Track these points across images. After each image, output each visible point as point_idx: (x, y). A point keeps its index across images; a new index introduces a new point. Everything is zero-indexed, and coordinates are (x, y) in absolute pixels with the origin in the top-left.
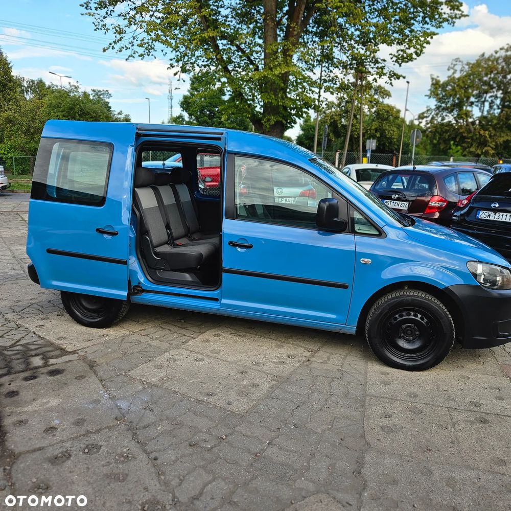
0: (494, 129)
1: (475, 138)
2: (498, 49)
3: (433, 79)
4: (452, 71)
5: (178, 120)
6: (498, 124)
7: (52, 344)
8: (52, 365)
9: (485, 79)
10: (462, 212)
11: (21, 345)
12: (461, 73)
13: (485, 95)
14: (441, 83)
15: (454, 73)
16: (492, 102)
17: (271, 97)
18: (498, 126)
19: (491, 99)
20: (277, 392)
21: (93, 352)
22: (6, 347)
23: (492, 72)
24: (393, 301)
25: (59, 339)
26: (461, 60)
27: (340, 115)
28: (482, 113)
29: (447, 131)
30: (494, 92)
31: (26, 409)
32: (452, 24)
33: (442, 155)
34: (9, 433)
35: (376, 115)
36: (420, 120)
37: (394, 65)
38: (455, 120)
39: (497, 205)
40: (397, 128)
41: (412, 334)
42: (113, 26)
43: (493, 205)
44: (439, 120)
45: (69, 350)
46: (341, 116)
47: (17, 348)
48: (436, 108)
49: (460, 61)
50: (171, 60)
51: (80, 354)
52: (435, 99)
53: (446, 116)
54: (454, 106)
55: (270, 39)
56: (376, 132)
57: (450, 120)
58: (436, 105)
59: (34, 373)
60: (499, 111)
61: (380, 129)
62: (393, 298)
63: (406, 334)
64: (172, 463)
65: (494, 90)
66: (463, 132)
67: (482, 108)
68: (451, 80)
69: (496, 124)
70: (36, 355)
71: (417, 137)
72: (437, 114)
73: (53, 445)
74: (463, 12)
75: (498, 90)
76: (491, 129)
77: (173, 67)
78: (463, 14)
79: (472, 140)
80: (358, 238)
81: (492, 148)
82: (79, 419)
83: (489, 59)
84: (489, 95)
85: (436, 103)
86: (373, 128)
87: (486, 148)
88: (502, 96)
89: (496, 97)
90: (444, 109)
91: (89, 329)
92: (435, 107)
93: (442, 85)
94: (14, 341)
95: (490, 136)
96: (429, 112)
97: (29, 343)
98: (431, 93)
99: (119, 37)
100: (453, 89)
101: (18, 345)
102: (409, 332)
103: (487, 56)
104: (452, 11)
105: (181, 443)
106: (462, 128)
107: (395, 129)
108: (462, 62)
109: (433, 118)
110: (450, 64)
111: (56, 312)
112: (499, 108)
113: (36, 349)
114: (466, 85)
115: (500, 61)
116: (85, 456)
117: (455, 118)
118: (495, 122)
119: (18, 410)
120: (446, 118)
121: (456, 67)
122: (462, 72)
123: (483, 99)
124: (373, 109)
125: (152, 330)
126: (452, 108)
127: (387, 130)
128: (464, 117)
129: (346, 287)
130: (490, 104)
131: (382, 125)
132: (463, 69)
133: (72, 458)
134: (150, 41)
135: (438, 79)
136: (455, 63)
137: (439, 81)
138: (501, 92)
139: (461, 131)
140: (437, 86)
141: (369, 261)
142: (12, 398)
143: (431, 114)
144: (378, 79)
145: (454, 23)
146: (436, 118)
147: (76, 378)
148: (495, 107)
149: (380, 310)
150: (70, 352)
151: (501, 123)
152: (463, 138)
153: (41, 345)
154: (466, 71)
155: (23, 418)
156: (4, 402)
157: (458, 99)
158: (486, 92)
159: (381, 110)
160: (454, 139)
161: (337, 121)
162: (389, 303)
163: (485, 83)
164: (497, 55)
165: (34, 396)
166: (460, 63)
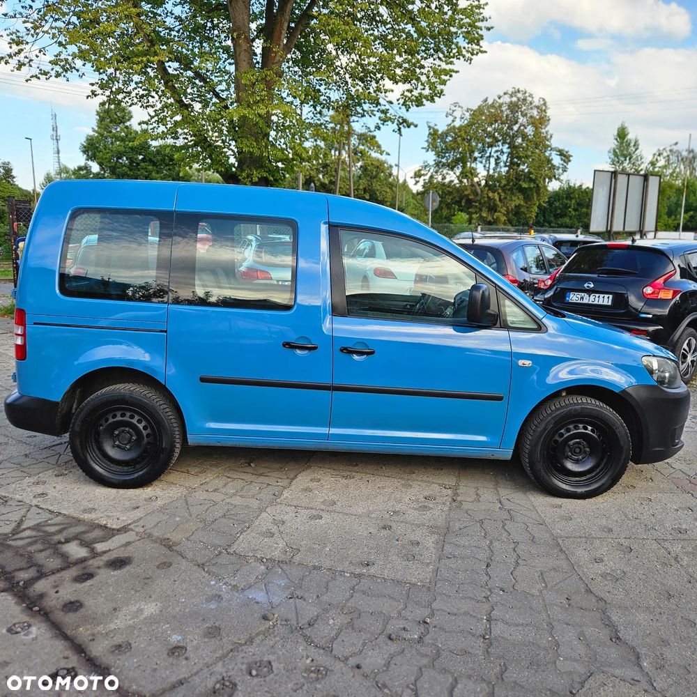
0: (504, 191)
1: (482, 201)
2: (502, 94)
3: (430, 127)
4: (451, 118)
5: (82, 172)
6: (508, 184)
7: (79, 521)
8: (105, 552)
9: (489, 129)
10: (547, 296)
11: (29, 528)
12: (461, 121)
13: (490, 149)
14: (440, 133)
15: (453, 121)
16: (498, 158)
17: (251, 144)
18: (508, 187)
19: (496, 154)
20: (448, 549)
21: (155, 526)
22: (6, 534)
23: (496, 121)
24: (559, 412)
25: (85, 511)
26: (460, 105)
27: (317, 169)
28: (488, 171)
29: (450, 193)
30: (498, 146)
31: (112, 626)
32: (469, 61)
33: (445, 222)
34: (113, 666)
35: (363, 172)
36: (417, 179)
37: (400, 108)
38: (458, 179)
39: (592, 286)
40: (389, 188)
41: (580, 452)
42: (8, 32)
43: (586, 285)
44: (440, 178)
45: (114, 527)
46: (318, 171)
47: (27, 533)
48: (436, 163)
49: (459, 107)
50: (92, 84)
51: (137, 529)
52: (434, 153)
53: (447, 173)
54: (456, 161)
55: (244, 65)
56: (365, 193)
57: (452, 179)
58: (435, 160)
59: (85, 568)
60: (507, 168)
61: (369, 190)
62: (557, 409)
63: (574, 452)
64: (385, 669)
65: (500, 143)
66: (469, 195)
67: (487, 166)
68: (451, 128)
69: (505, 185)
70: (67, 541)
71: (434, 201)
72: (436, 172)
73: (196, 673)
74: (481, 47)
75: (503, 144)
76: (500, 191)
77: (96, 95)
78: (481, 49)
79: (480, 203)
80: (513, 334)
81: (504, 215)
82: (208, 628)
83: (492, 106)
84: (494, 149)
85: (434, 157)
86: (361, 187)
87: (496, 214)
88: (509, 150)
89: (502, 152)
90: (444, 165)
91: (122, 491)
92: (434, 163)
93: (441, 135)
94: (14, 525)
95: (500, 200)
96: (428, 169)
97: (40, 523)
98: (428, 146)
99: (15, 48)
100: (455, 140)
101: (24, 530)
102: (578, 450)
103: (490, 101)
104: (470, 45)
105: (376, 639)
106: (466, 190)
107: (388, 190)
108: (462, 108)
109: (432, 177)
110: (448, 110)
111: (51, 471)
112: (506, 166)
113: (60, 531)
114: (468, 135)
115: (504, 109)
116: (256, 680)
117: (458, 177)
118: (504, 182)
119: (100, 628)
120: (447, 176)
121: (455, 114)
122: (463, 120)
123: (488, 154)
124: (358, 163)
125: (219, 482)
126: (454, 164)
127: (378, 190)
128: (470, 176)
129: (500, 399)
130: (496, 160)
131: (372, 184)
132: (463, 116)
133: (239, 688)
134: (70, 58)
135: (436, 127)
136: (454, 109)
137: (437, 130)
138: (507, 146)
139: (466, 193)
140: (436, 136)
141: (528, 363)
142: (78, 613)
143: (429, 171)
144: (381, 126)
145: (471, 60)
146: (436, 177)
147: (158, 567)
148: (502, 164)
149: (543, 426)
150: (118, 530)
151: (511, 184)
152: (469, 202)
153: (61, 524)
154: (466, 119)
155: (118, 640)
156: (67, 620)
157: (461, 153)
158: (491, 146)
159: (369, 166)
160: (458, 203)
161: (314, 177)
162: (554, 415)
163: (490, 135)
164: (501, 101)
165: (111, 605)
166: (460, 109)
